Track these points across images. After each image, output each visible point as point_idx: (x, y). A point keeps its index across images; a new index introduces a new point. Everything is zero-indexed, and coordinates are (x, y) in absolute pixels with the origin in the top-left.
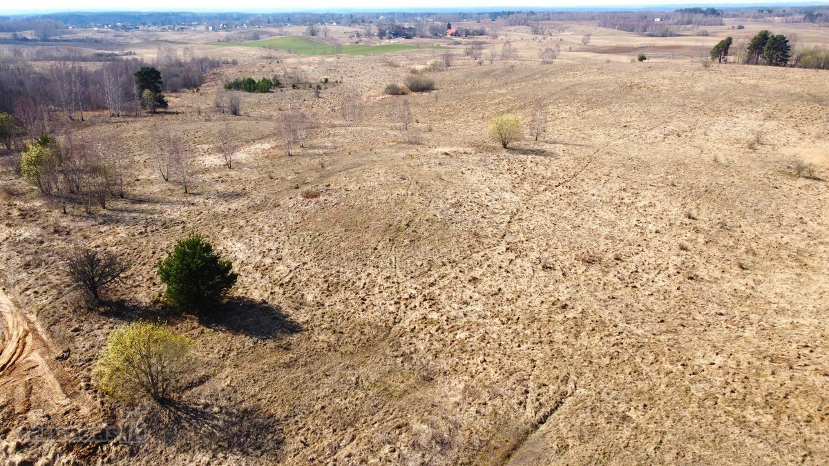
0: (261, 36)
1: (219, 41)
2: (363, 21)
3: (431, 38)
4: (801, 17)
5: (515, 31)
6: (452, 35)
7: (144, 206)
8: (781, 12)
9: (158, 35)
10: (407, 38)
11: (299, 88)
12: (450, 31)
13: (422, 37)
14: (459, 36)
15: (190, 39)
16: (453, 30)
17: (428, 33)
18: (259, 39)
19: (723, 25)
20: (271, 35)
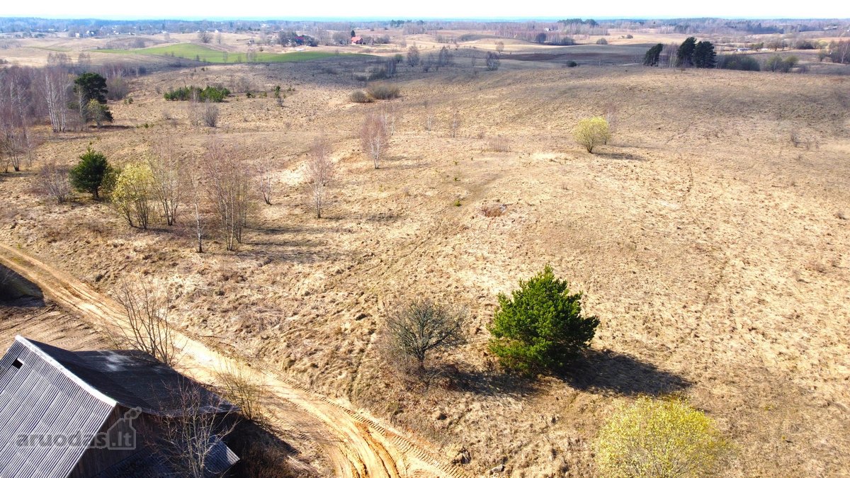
0: (146, 43)
1: (99, 48)
2: (250, 29)
3: (336, 45)
4: (672, 28)
5: (419, 39)
6: (357, 43)
7: (287, 237)
8: (652, 24)
9: (18, 42)
10: (312, 45)
11: (254, 97)
12: (355, 39)
13: (327, 45)
14: (364, 44)
15: (62, 47)
16: (357, 38)
17: (332, 41)
18: (144, 47)
19: (609, 35)
20: (156, 43)
